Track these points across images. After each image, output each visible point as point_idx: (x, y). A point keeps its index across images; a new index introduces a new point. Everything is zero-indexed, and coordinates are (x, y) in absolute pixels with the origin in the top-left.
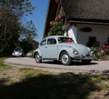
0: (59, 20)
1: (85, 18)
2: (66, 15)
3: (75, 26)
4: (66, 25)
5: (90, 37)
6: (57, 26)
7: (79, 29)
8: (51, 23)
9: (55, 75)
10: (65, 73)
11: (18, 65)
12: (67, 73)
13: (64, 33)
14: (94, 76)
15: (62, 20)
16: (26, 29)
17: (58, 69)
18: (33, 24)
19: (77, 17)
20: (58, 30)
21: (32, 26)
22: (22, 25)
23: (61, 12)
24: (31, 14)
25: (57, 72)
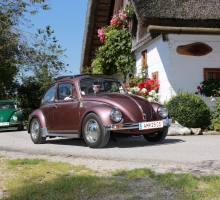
0: (121, 25)
1: (190, 16)
2: (138, 9)
3: (165, 39)
4: (141, 36)
5: (206, 70)
6: (117, 41)
7: (175, 47)
8: (100, 32)
9: (103, 178)
10: (130, 172)
11: (8, 150)
12: (136, 170)
13: (135, 60)
14: (207, 179)
15: (130, 25)
16: (33, 52)
17: (113, 159)
18: (52, 35)
19: (169, 14)
20: (120, 52)
21: (50, 42)
22: (21, 41)
23: (126, 2)
24: (45, 7)
25: (108, 168)
